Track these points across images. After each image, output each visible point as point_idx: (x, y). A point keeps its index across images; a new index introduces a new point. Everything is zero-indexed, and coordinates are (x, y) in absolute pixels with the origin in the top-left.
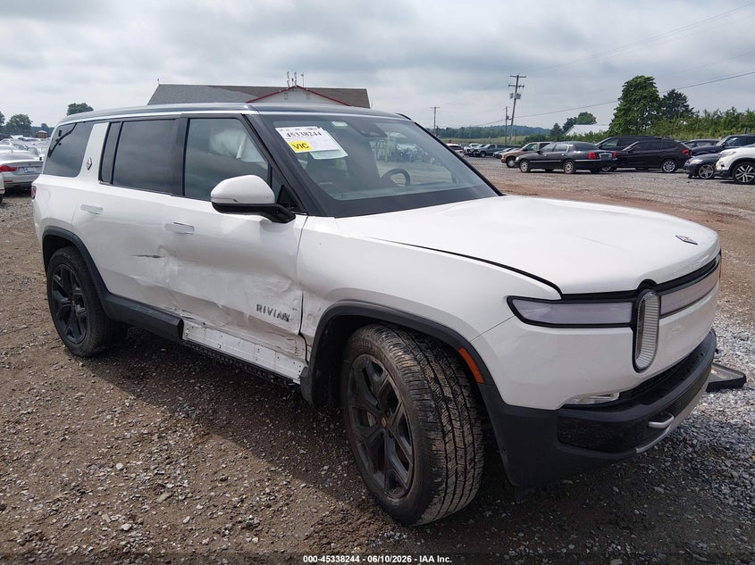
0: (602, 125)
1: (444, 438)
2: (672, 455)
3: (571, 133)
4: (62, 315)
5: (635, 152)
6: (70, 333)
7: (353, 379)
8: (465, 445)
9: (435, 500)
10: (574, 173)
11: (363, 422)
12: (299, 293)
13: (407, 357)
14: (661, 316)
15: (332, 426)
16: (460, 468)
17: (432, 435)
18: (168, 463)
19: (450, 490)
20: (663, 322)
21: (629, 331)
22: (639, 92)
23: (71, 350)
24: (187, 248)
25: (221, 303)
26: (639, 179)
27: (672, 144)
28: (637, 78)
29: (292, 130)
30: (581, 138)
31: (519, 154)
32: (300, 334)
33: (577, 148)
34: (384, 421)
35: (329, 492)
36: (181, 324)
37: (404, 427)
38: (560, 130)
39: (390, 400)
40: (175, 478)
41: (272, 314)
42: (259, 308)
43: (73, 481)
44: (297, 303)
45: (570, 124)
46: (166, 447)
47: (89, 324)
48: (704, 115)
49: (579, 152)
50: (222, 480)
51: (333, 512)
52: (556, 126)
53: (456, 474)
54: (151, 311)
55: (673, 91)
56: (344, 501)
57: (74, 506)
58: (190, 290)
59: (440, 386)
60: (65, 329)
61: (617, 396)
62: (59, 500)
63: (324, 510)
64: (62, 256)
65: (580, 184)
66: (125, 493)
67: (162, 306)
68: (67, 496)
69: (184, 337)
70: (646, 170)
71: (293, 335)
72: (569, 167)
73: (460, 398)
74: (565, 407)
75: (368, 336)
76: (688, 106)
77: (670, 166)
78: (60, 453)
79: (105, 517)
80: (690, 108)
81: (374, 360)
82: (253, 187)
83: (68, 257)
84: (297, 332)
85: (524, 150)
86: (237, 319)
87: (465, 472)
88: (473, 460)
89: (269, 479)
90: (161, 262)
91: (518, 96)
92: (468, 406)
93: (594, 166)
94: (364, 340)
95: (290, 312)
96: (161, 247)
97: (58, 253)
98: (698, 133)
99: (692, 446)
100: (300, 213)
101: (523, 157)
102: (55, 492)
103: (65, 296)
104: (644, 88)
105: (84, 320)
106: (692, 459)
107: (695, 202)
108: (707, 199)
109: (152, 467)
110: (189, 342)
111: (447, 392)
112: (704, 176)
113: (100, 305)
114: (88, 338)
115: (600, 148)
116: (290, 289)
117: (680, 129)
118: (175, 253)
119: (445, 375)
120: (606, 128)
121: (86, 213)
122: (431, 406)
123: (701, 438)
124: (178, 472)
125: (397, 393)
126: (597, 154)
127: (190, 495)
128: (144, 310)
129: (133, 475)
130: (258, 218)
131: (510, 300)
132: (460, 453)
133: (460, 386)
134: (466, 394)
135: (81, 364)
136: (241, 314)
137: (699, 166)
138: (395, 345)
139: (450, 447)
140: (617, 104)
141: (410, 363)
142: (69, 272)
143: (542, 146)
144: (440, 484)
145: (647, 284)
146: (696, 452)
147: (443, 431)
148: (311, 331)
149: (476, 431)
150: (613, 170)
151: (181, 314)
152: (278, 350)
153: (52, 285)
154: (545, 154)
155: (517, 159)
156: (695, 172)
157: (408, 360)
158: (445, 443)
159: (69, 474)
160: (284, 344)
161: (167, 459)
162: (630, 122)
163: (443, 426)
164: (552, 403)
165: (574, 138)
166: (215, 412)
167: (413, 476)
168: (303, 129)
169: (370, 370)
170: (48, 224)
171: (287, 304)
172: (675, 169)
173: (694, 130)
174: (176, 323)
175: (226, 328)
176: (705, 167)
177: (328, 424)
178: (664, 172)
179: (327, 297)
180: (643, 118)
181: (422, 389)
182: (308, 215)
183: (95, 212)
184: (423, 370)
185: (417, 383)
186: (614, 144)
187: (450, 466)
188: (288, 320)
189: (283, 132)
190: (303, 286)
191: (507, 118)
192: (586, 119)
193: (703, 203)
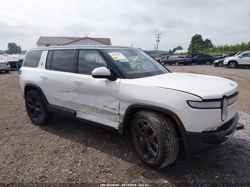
0: (185, 50)
1: (169, 142)
2: (226, 148)
3: (175, 53)
4: (31, 112)
5: (197, 59)
6: (34, 117)
7: (136, 127)
8: (174, 144)
9: (166, 160)
10: (179, 65)
11: (139, 140)
12: (118, 101)
13: (156, 119)
14: (228, 105)
15: (124, 143)
16: (173, 151)
17: (165, 141)
18: (78, 155)
19: (170, 157)
20: (228, 107)
21: (220, 110)
22: (197, 39)
23: (34, 122)
24: (80, 89)
25: (91, 105)
26: (200, 67)
27: (209, 56)
28: (196, 35)
29: (112, 53)
30: (179, 54)
31: (161, 59)
32: (119, 114)
33: (179, 57)
34: (147, 139)
35: (129, 161)
36: (76, 112)
37: (155, 139)
38: (172, 52)
39: (150, 132)
40: (81, 159)
41: (109, 108)
42: (104, 106)
43: (49, 161)
44: (118, 105)
45: (175, 50)
46: (75, 150)
47: (42, 114)
48: (217, 47)
49: (180, 59)
50: (96, 159)
51: (132, 166)
52: (170, 50)
53: (172, 152)
54: (65, 109)
55: (207, 39)
56: (134, 164)
57: (52, 168)
58: (80, 102)
59: (166, 127)
60: (32, 116)
61: (216, 129)
62: (47, 166)
63: (129, 166)
64: (32, 93)
65: (181, 69)
66: (67, 164)
67: (69, 107)
68: (49, 165)
69: (76, 117)
70: (201, 64)
71: (117, 114)
72: (177, 63)
73: (172, 130)
74: (203, 132)
75: (142, 113)
76: (212, 44)
77: (208, 63)
78: (42, 153)
79: (63, 170)
80: (213, 44)
81: (144, 120)
82: (104, 70)
83: (35, 93)
84: (118, 113)
85: (162, 58)
86: (96, 110)
87: (174, 152)
88: (176, 148)
89: (110, 158)
90: (70, 93)
91: (159, 41)
92: (175, 132)
93: (185, 63)
94: (141, 115)
95: (115, 107)
96: (70, 89)
97: (30, 91)
98: (216, 52)
99: (232, 145)
100: (118, 78)
101: (163, 60)
102: (44, 164)
103: (32, 105)
104: (198, 38)
105: (40, 113)
106: (232, 149)
107: (218, 74)
108: (222, 73)
109: (73, 156)
110: (79, 118)
111: (169, 129)
112: (220, 66)
113: (46, 108)
114: (41, 118)
115: (186, 57)
116: (115, 100)
117: (210, 51)
118: (75, 91)
119: (167, 124)
120: (187, 51)
121: (42, 79)
122: (164, 133)
123: (233, 143)
124: (81, 157)
125: (153, 130)
126: (186, 59)
127: (87, 163)
128: (62, 109)
129: (67, 158)
130: (105, 79)
131: (187, 101)
132: (173, 146)
133: (172, 127)
134: (173, 129)
135: (38, 127)
136: (98, 109)
137: (218, 63)
138: (152, 116)
139: (170, 144)
140: (190, 44)
141: (157, 121)
142: (34, 98)
143: (168, 57)
144: (167, 155)
145: (224, 96)
146: (233, 147)
147: (168, 140)
148: (123, 113)
149: (177, 140)
150: (191, 64)
151: (76, 109)
152: (110, 119)
153: (27, 102)
154: (169, 59)
155: (160, 61)
156: (217, 65)
157: (156, 120)
158: (169, 143)
159: (47, 159)
160: (112, 117)
161: (77, 153)
162: (194, 49)
163: (168, 138)
164: (200, 130)
165: (177, 54)
166: (86, 140)
167: (159, 153)
168: (115, 53)
169: (142, 124)
170: (27, 82)
171: (115, 105)
172: (210, 64)
173: (214, 51)
174: (74, 112)
175: (92, 113)
176: (220, 63)
177: (123, 142)
178: (207, 65)
179: (128, 102)
180: (198, 48)
181: (162, 128)
182: (121, 78)
183: (45, 78)
184: (161, 122)
185: (160, 126)
186: (190, 56)
187: (170, 150)
188: (115, 110)
189: (110, 54)
190: (120, 100)
191: (155, 48)
192: (180, 48)
193: (221, 74)
